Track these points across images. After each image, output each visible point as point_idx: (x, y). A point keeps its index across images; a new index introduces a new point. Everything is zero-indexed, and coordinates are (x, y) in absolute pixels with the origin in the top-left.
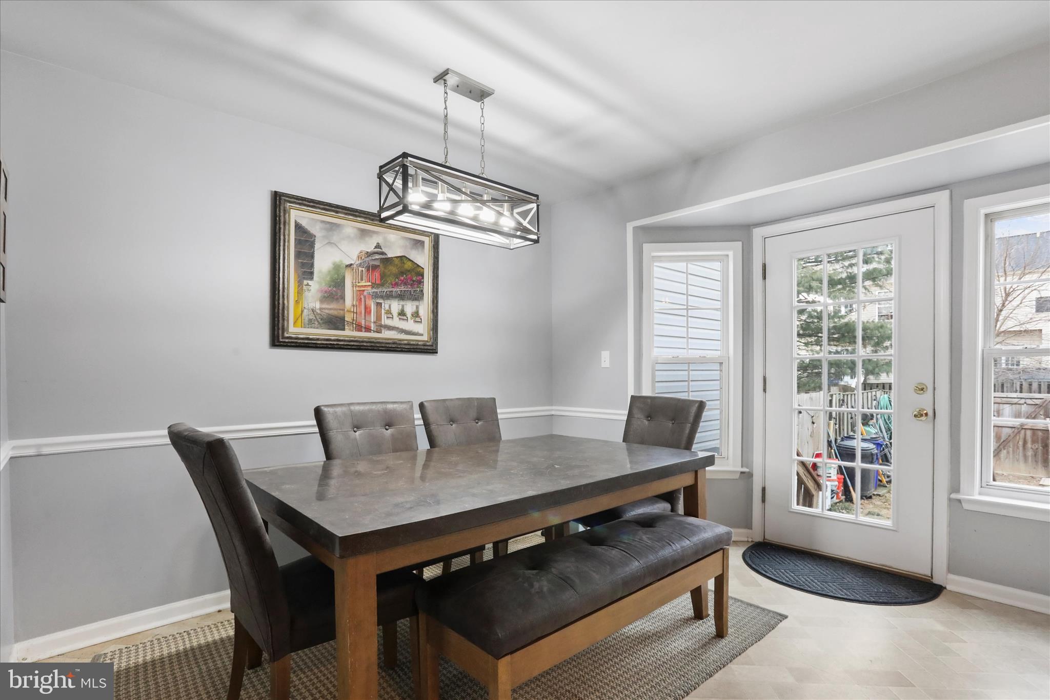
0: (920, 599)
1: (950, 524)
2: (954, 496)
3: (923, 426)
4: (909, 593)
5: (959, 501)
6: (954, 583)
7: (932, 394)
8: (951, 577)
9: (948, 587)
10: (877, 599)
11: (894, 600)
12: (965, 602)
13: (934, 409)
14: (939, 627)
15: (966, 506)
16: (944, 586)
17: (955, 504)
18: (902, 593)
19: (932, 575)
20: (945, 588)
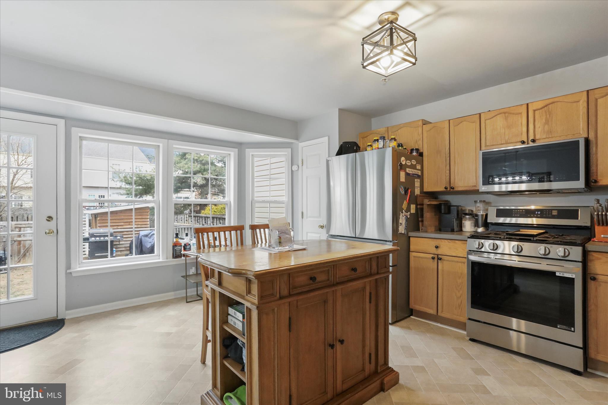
0: (58, 328)
1: (67, 286)
2: (68, 271)
3: (52, 239)
4: (51, 328)
5: (71, 273)
6: (69, 315)
7: (56, 222)
8: (68, 312)
9: (66, 318)
10: (38, 338)
11: (46, 334)
12: (77, 321)
13: (57, 229)
14: (76, 335)
15: (74, 275)
16: (64, 318)
17: (69, 275)
18: (48, 330)
19: (57, 315)
20: (65, 319)
